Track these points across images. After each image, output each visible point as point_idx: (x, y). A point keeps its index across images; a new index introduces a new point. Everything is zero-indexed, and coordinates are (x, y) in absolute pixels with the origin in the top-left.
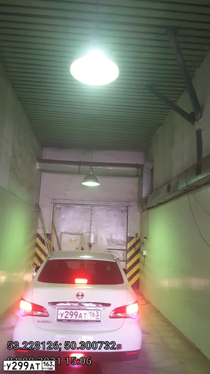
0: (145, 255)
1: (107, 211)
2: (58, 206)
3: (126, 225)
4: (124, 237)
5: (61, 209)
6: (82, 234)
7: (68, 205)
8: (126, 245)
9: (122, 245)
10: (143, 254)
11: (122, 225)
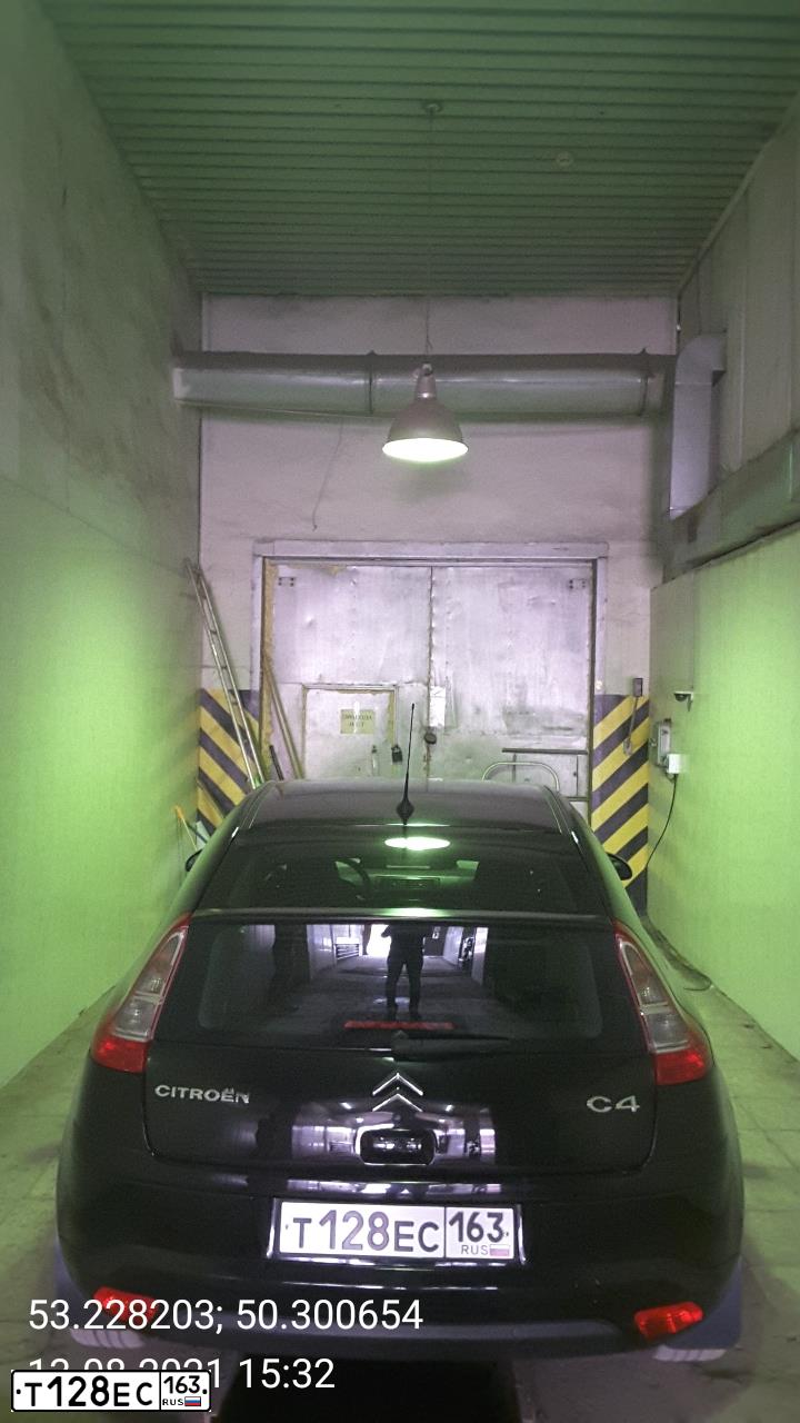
0: (676, 776)
1: (500, 586)
2: (284, 571)
3: (587, 642)
4: (578, 696)
5: (299, 585)
6: (393, 691)
7: (328, 567)
8: (586, 732)
9: (569, 732)
10: (666, 767)
11: (571, 644)
